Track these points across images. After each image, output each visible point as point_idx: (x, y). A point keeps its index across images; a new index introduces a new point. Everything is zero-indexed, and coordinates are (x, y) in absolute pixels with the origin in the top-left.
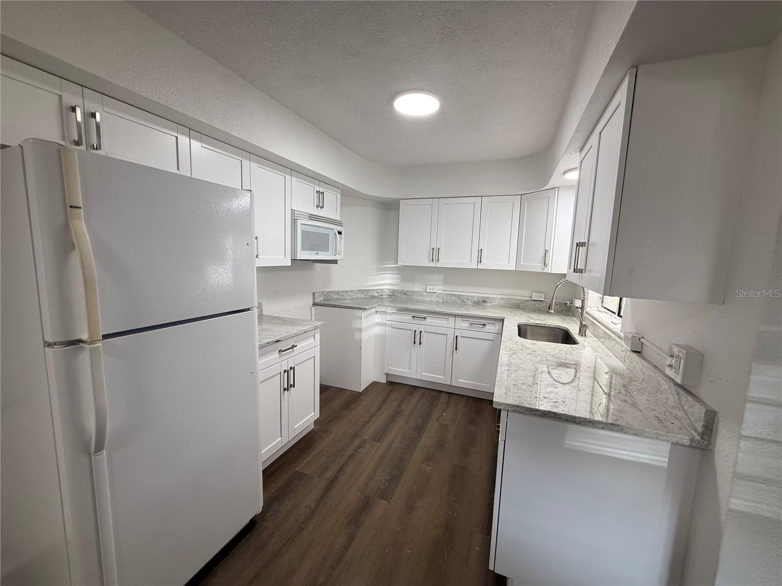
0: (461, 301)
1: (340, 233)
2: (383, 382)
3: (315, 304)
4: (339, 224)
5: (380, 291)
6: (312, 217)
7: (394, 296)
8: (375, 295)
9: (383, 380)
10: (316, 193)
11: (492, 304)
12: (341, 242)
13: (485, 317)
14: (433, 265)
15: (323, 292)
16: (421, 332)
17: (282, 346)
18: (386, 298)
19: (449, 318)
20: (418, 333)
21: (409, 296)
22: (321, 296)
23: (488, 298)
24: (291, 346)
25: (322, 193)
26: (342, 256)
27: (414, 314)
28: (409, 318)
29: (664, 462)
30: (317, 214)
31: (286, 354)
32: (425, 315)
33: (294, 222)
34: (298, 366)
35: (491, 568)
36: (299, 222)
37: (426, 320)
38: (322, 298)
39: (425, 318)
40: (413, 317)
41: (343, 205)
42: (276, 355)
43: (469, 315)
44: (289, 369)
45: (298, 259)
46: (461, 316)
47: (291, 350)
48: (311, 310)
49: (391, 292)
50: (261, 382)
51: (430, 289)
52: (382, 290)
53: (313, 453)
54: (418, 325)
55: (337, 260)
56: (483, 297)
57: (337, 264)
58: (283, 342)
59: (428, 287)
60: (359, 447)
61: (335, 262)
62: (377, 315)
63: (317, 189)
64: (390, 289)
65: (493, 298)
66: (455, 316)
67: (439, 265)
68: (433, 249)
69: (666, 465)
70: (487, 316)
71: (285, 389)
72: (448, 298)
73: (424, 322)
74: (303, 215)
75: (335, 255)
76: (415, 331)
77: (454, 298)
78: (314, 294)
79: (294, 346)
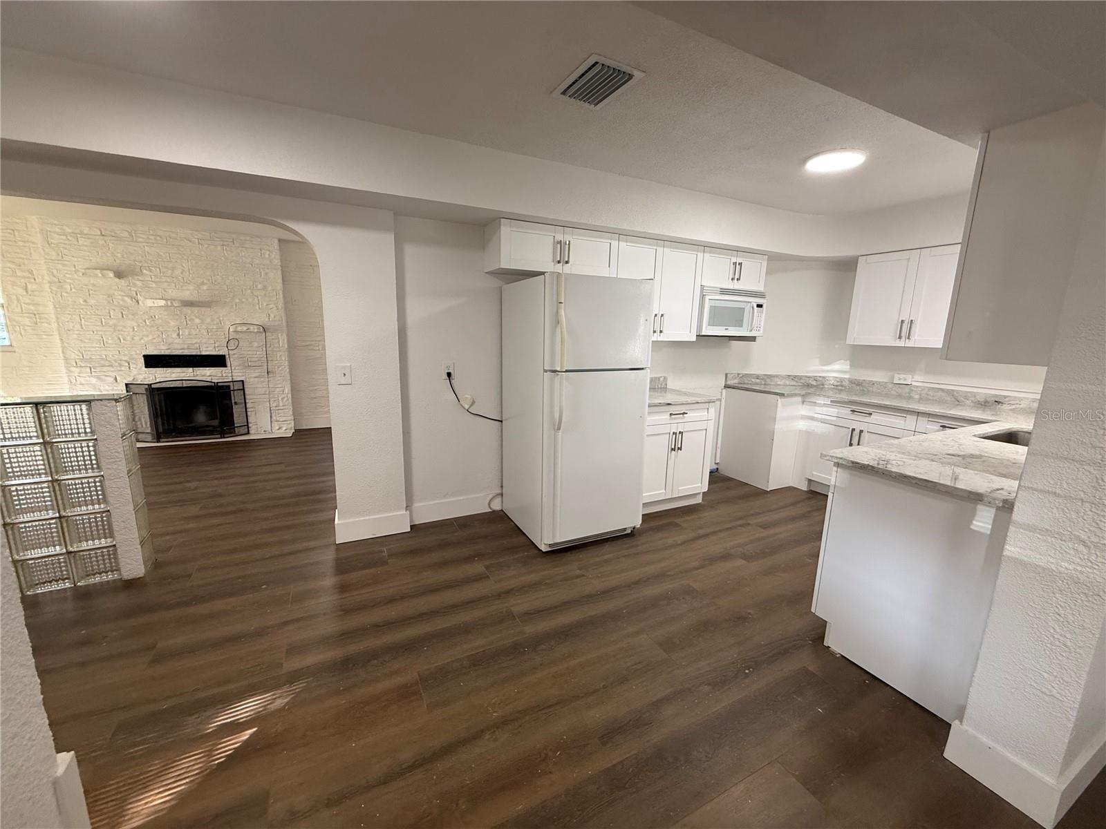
0: (953, 399)
1: (760, 306)
2: (804, 489)
3: (726, 387)
4: (762, 295)
5: (821, 379)
6: (724, 291)
7: (839, 386)
8: (812, 383)
9: (804, 487)
10: (732, 264)
11: (1014, 407)
12: (760, 318)
13: (967, 418)
14: (901, 344)
15: (739, 374)
16: (861, 431)
17: (673, 409)
18: (829, 389)
19: (908, 416)
20: (856, 433)
21: (865, 387)
22: (735, 378)
23: (1005, 397)
24: (682, 412)
25: (740, 264)
26: (761, 332)
27: (854, 408)
28: (846, 412)
29: (988, 529)
30: (732, 288)
31: (675, 419)
32: (871, 410)
33: (703, 297)
34: (686, 433)
35: (813, 610)
36: (707, 298)
37: (872, 416)
38: (736, 381)
39: (871, 414)
40: (853, 411)
41: (769, 272)
42: (667, 416)
43: (939, 414)
44: (678, 432)
45: (703, 334)
46: (929, 415)
47: (681, 415)
48: (721, 392)
49: (838, 382)
50: (648, 435)
51: (900, 379)
52: (824, 377)
53: (693, 517)
54: (859, 423)
55: (755, 337)
56: (996, 396)
57: (755, 341)
58: (674, 406)
59: (897, 376)
60: (740, 526)
61: (753, 339)
62: (804, 406)
63: (734, 260)
64: (837, 378)
65: (1016, 397)
66: (918, 414)
67: (909, 344)
68: (903, 321)
69: (989, 532)
70: (971, 417)
71: (672, 449)
72: (930, 393)
73: (867, 419)
74: (713, 291)
75: (751, 331)
76: (853, 430)
77: (940, 393)
78: (726, 375)
79: (684, 413)
